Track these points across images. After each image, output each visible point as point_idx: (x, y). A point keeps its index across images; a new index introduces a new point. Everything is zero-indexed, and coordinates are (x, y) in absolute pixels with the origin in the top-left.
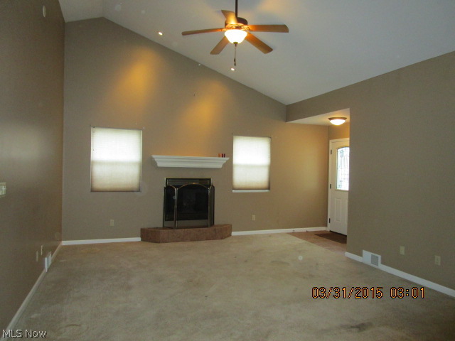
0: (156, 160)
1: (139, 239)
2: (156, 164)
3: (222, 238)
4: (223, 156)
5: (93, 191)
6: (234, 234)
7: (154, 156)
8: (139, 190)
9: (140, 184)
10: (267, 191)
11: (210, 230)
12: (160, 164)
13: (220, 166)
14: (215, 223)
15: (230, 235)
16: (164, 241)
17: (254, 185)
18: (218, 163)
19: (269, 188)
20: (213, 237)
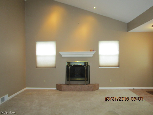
0: (61, 54)
1: (55, 89)
2: (62, 56)
3: (92, 91)
4: (93, 51)
5: (37, 67)
6: (100, 88)
7: (60, 52)
8: (55, 67)
9: (56, 64)
10: (118, 67)
11: (86, 86)
12: (63, 56)
13: (92, 56)
14: (90, 83)
15: (98, 89)
16: (64, 91)
17: (110, 65)
18: (91, 54)
19: (119, 66)
20: (88, 90)
